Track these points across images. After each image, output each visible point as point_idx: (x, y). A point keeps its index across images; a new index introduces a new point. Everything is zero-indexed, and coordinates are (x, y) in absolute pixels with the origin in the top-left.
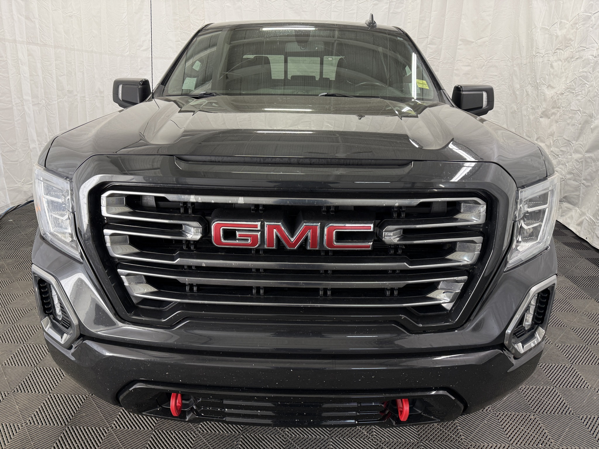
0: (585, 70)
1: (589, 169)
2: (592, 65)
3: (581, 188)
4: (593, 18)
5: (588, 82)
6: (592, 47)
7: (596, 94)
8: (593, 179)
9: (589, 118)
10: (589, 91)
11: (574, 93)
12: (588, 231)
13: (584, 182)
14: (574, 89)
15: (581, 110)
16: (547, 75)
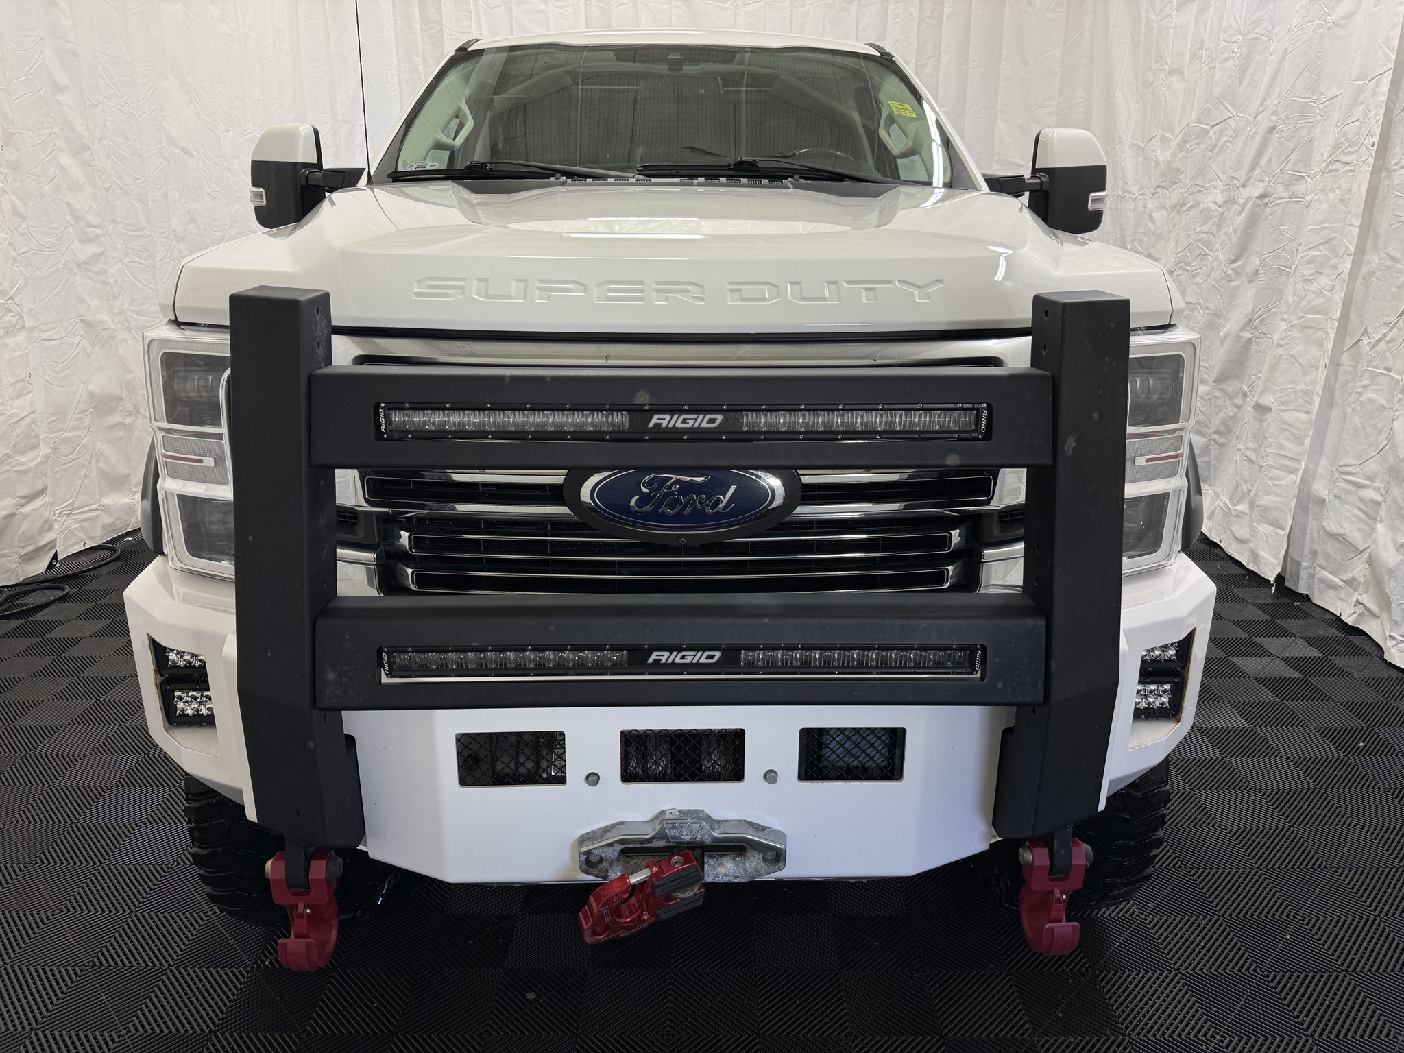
0: (1206, 228)
1: (1222, 413)
2: (1216, 220)
3: (1212, 447)
4: (1211, 133)
5: (1211, 251)
6: (1214, 188)
7: (1223, 274)
8: (1229, 430)
9: (1216, 320)
10: (1213, 269)
11: (1189, 271)
12: (1224, 527)
13: (1215, 436)
14: (1189, 264)
15: (1202, 302)
16: (1145, 236)
